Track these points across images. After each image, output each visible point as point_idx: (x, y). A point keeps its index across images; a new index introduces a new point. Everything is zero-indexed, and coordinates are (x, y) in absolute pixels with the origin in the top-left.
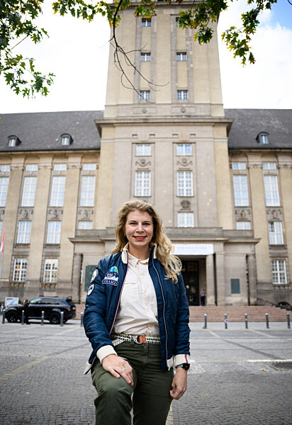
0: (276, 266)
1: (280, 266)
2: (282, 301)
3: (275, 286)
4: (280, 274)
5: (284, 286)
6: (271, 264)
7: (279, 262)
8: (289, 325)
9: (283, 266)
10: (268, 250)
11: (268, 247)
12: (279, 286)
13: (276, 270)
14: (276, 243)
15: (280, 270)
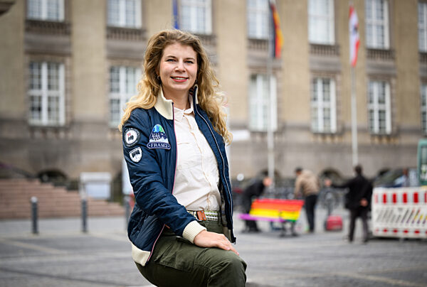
0: (40, 77)
1: (49, 77)
2: (50, 167)
3: (33, 129)
4: (50, 99)
5: (56, 129)
6: (28, 71)
7: (49, 68)
8: (85, 224)
9: (57, 77)
10: (22, 35)
11: (22, 26)
12: (44, 130)
13: (40, 87)
14: (44, 16)
15: (49, 87)
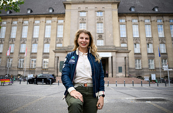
0: (137, 62)
1: (138, 62)
2: (139, 76)
3: (136, 70)
4: (139, 65)
5: (140, 70)
6: (135, 61)
7: (138, 60)
8: (142, 85)
9: (140, 62)
10: (134, 55)
11: (134, 54)
12: (138, 70)
13: (137, 63)
14: (137, 52)
15: (138, 63)
